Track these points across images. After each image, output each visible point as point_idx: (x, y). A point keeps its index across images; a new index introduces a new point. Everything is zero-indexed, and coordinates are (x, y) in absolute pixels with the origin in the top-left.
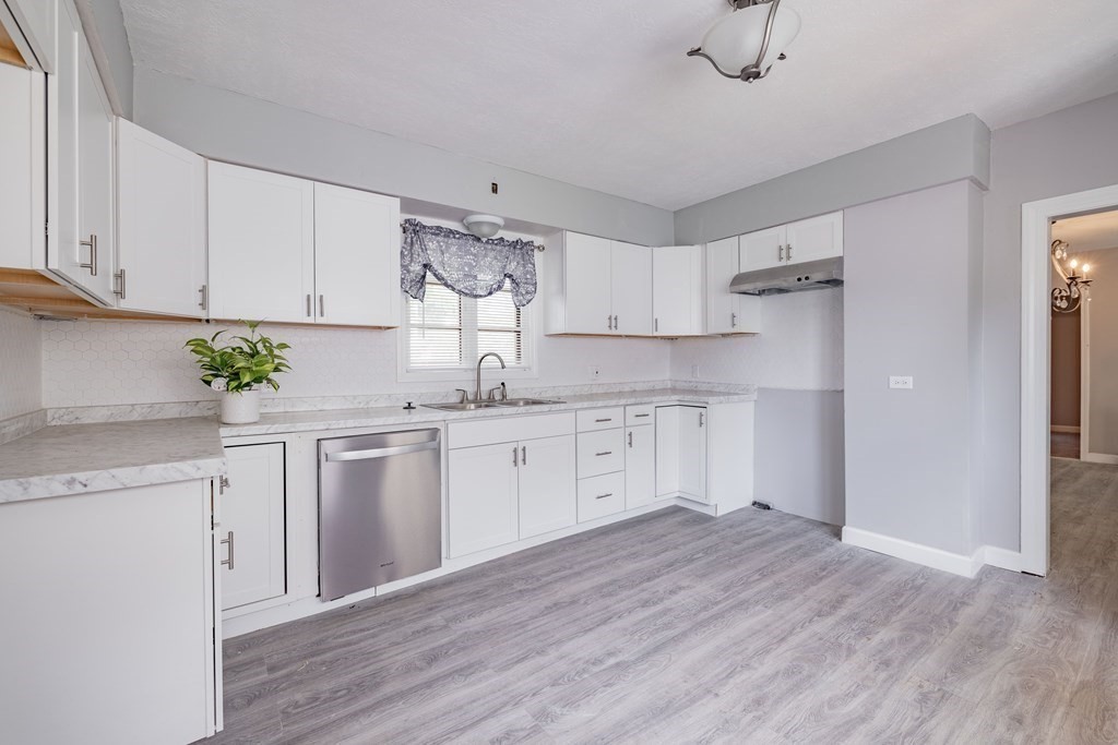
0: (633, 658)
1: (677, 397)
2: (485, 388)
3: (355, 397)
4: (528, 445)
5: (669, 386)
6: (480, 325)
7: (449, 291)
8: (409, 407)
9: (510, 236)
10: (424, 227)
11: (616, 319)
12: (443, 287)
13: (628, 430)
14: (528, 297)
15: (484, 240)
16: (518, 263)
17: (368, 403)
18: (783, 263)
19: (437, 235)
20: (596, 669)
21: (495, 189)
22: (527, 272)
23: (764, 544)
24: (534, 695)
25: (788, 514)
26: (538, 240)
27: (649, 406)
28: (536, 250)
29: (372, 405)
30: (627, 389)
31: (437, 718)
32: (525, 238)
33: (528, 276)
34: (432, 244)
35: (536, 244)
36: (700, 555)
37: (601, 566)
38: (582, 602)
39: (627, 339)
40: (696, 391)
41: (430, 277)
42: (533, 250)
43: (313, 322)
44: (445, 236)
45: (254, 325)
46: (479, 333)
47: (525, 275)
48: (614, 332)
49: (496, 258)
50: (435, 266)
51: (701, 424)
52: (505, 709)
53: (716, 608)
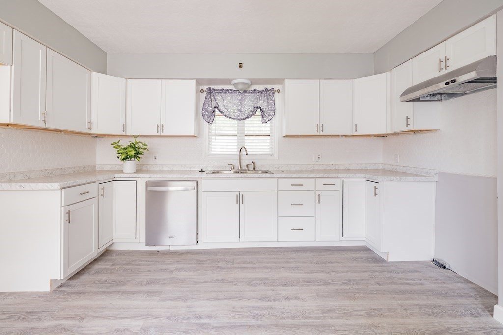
0: (215, 325)
1: (363, 175)
2: (244, 164)
3: (185, 165)
4: (245, 194)
5: (381, 168)
6: (246, 133)
7: (226, 118)
8: (202, 171)
9: (260, 88)
10: (215, 90)
11: (322, 126)
12: (224, 116)
13: (317, 193)
14: (270, 117)
15: (241, 92)
16: (264, 101)
17: (190, 168)
18: (443, 72)
19: (221, 93)
20: (193, 321)
21: (241, 67)
22: (269, 105)
23: (402, 292)
24: (156, 318)
25: (461, 277)
26: (276, 87)
27: (338, 179)
28: (276, 93)
29: (192, 169)
30: (342, 168)
31: (118, 308)
32: (269, 87)
33: (270, 107)
34: (219, 97)
35: (276, 89)
36: (339, 283)
37: (271, 268)
38: (235, 283)
39: (344, 138)
40: (396, 172)
41: (217, 112)
42: (274, 93)
43: (160, 135)
44: (224, 93)
45: (135, 137)
46: (246, 137)
47: (268, 106)
48: (321, 134)
49: (250, 100)
50: (221, 107)
51: (376, 194)
52: (140, 318)
53: (302, 321)
